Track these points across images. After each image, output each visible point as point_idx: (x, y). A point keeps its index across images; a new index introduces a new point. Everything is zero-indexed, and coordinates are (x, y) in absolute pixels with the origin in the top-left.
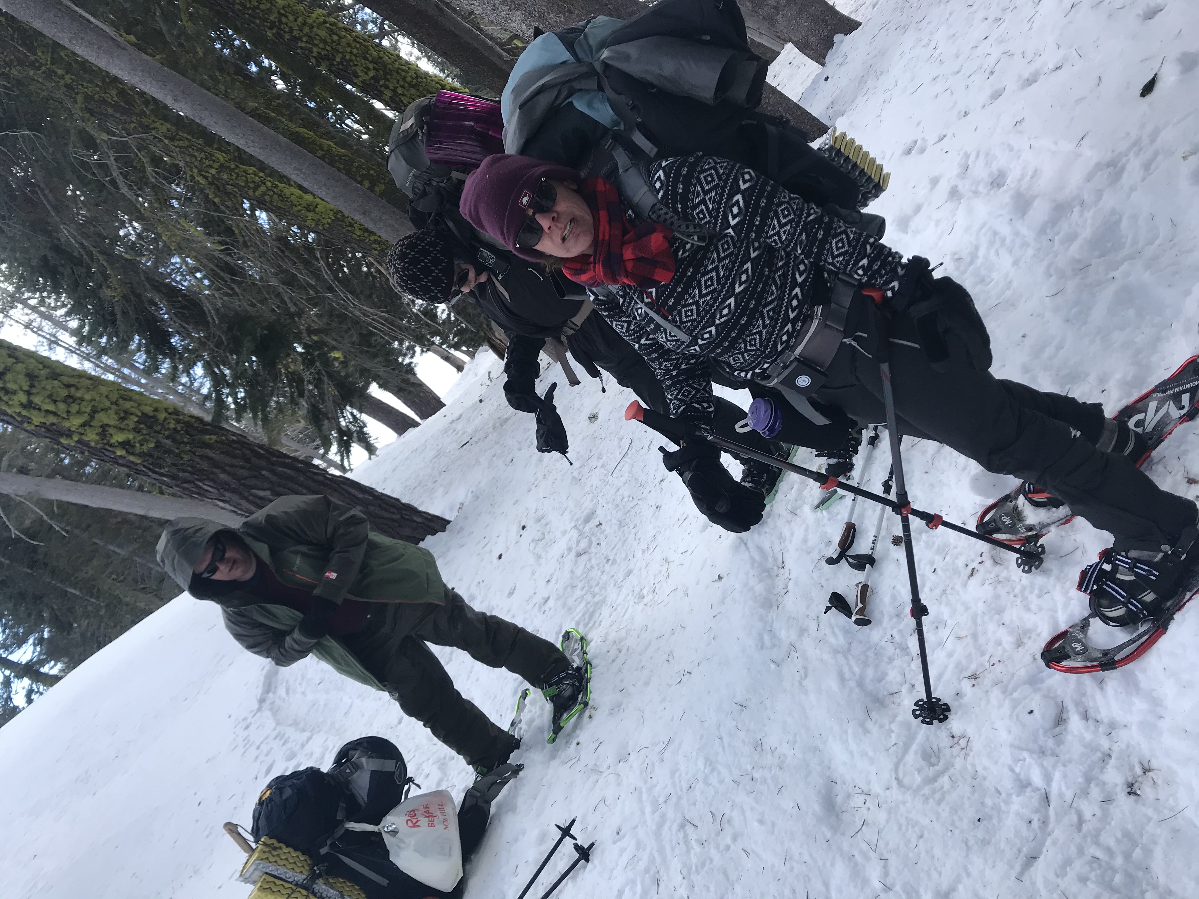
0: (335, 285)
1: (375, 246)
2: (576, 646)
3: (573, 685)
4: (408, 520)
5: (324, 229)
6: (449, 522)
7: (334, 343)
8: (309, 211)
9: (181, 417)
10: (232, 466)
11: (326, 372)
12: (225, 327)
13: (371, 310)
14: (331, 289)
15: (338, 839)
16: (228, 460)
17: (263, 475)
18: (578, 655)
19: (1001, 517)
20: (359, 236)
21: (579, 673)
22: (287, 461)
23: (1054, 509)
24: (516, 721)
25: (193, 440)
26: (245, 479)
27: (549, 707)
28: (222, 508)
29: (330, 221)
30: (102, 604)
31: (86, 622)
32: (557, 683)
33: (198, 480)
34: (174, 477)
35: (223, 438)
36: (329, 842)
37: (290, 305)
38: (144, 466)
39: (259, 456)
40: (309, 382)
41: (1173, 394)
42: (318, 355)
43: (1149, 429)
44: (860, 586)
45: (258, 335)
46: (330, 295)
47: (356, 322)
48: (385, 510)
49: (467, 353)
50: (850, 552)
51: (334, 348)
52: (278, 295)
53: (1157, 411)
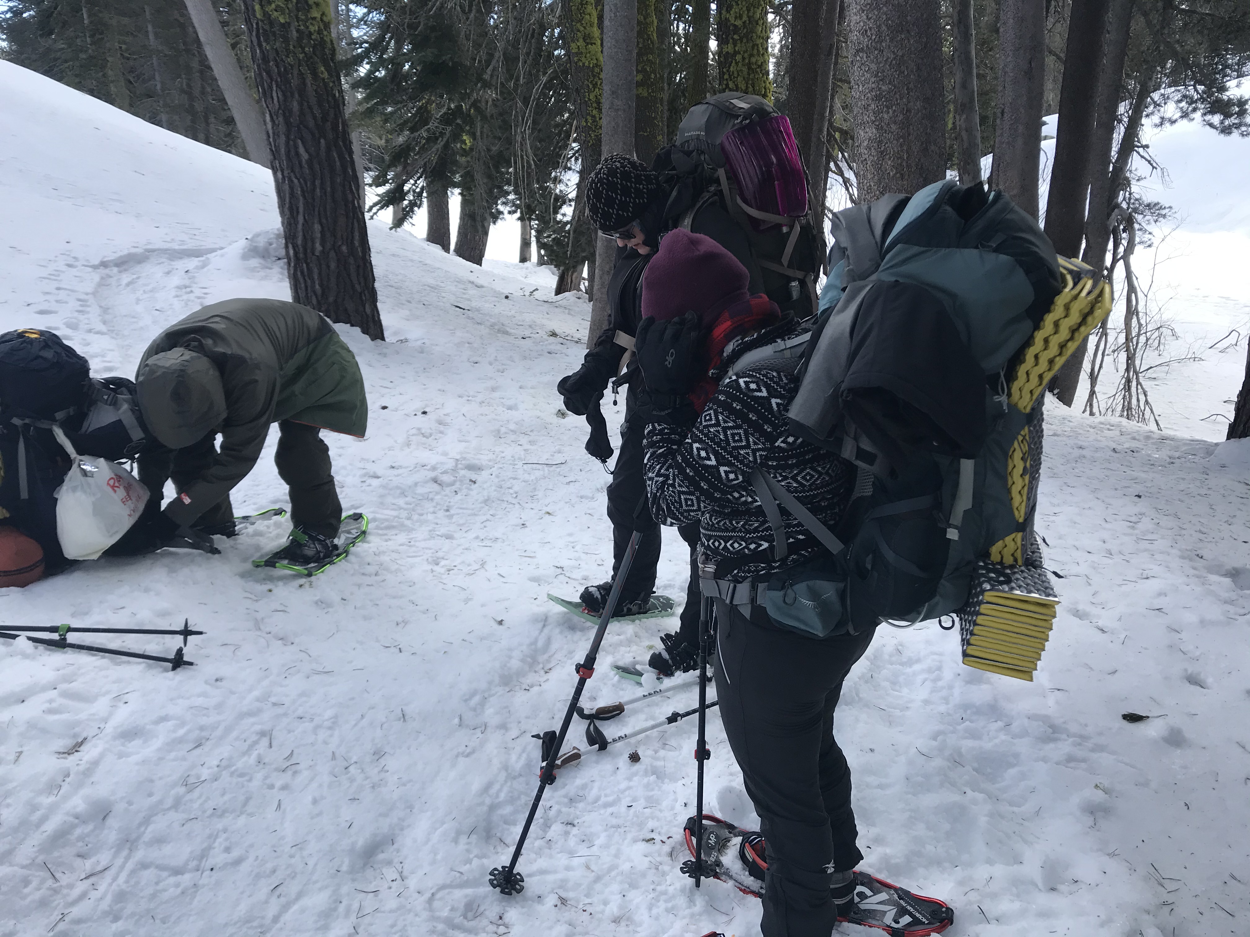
0: (532, 103)
1: (589, 118)
2: (354, 531)
3: (318, 552)
4: (362, 300)
5: (576, 63)
6: (383, 339)
7: (478, 134)
8: (584, 40)
9: (325, 33)
10: (310, 107)
11: (447, 141)
12: (431, 23)
13: (529, 151)
14: (526, 101)
15: (35, 428)
16: (313, 101)
17: (319, 142)
18: (347, 538)
19: (712, 833)
20: (590, 100)
21: (332, 551)
22: (347, 156)
23: (747, 873)
24: (251, 520)
25: (311, 57)
26: (306, 127)
27: (283, 541)
28: (265, 121)
29: (587, 64)
30: (90, 51)
31: (63, 46)
32: (311, 538)
33: (276, 82)
34: (265, 59)
35: (331, 84)
36: (27, 421)
37: (489, 71)
38: (257, 24)
39: (335, 127)
40: (428, 130)
41: (903, 907)
42: (458, 124)
43: (862, 906)
44: (575, 751)
45: (444, 58)
46: (520, 104)
47: (509, 141)
48: (358, 274)
49: (540, 257)
50: (598, 723)
51: (473, 136)
52: (491, 56)
53: (880, 903)
